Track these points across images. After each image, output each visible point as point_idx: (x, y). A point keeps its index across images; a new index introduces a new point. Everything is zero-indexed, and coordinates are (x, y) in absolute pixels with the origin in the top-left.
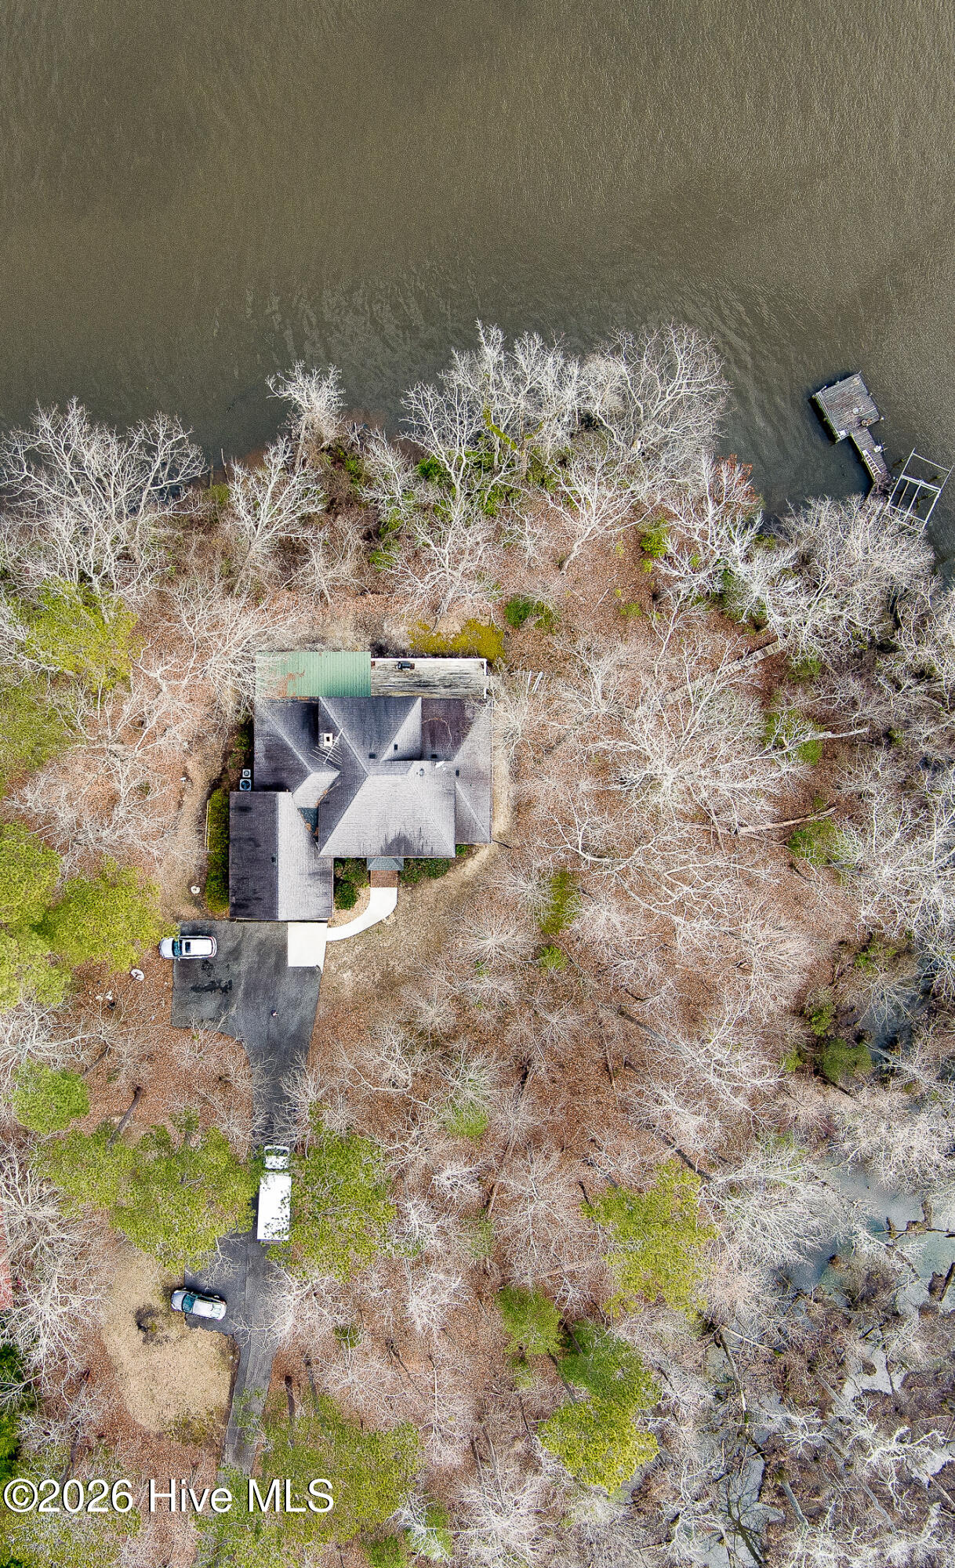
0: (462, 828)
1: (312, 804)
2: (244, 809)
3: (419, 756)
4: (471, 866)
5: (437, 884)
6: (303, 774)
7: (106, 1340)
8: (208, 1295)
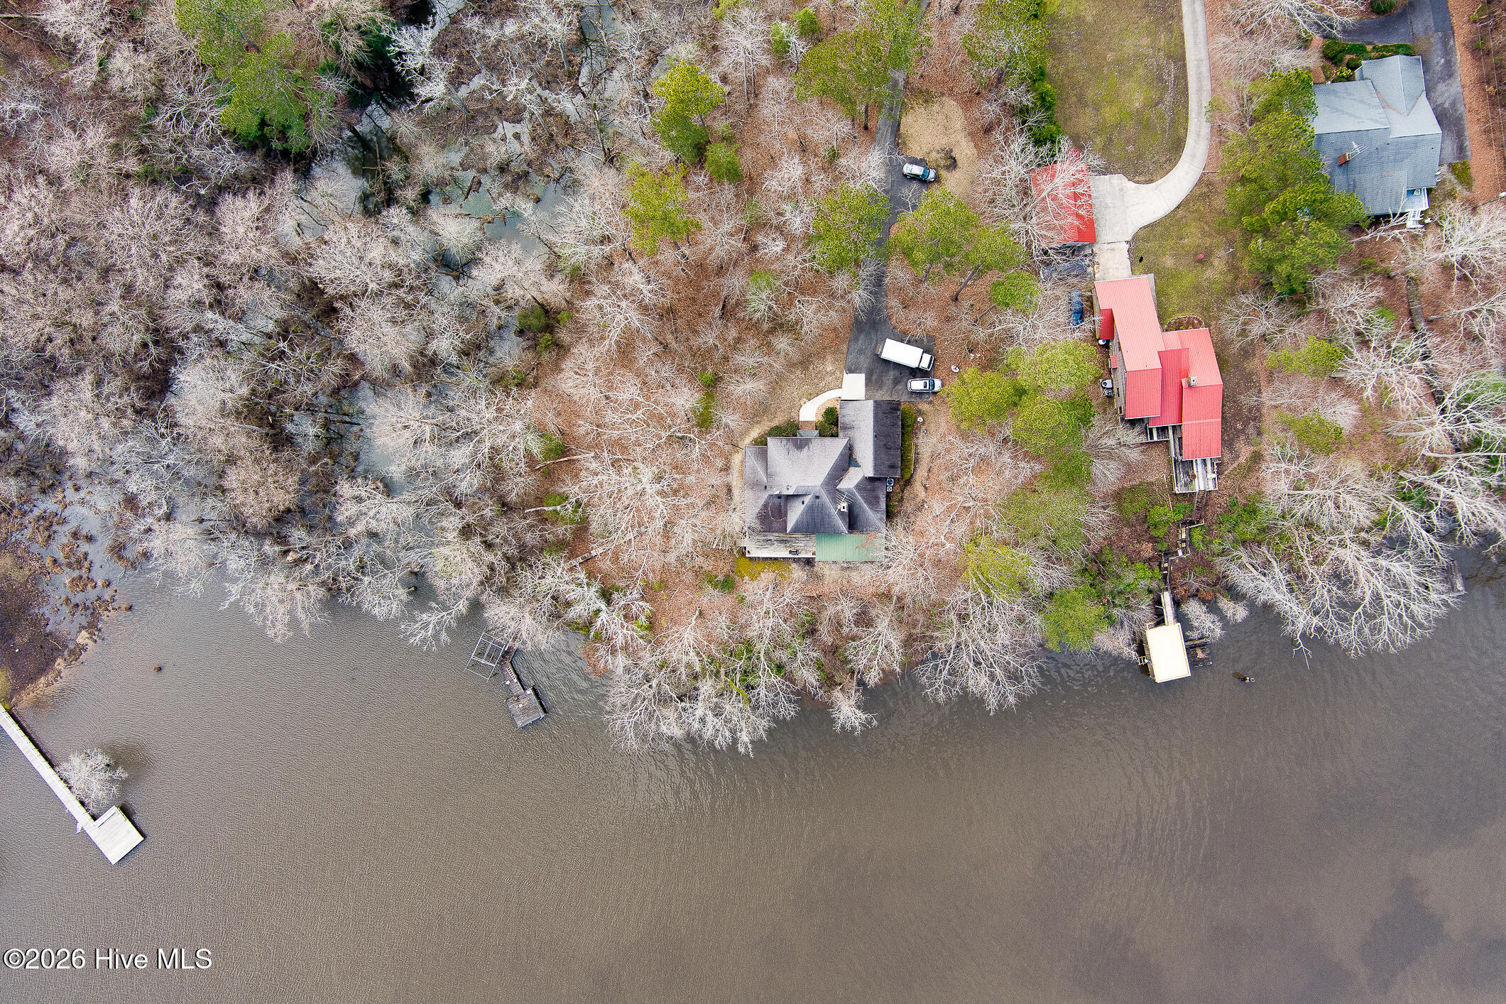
0: (763, 455)
1: (852, 469)
2: (892, 467)
3: (788, 497)
4: (755, 433)
5: (776, 423)
6: (858, 487)
7: (975, 151)
8: (915, 178)
